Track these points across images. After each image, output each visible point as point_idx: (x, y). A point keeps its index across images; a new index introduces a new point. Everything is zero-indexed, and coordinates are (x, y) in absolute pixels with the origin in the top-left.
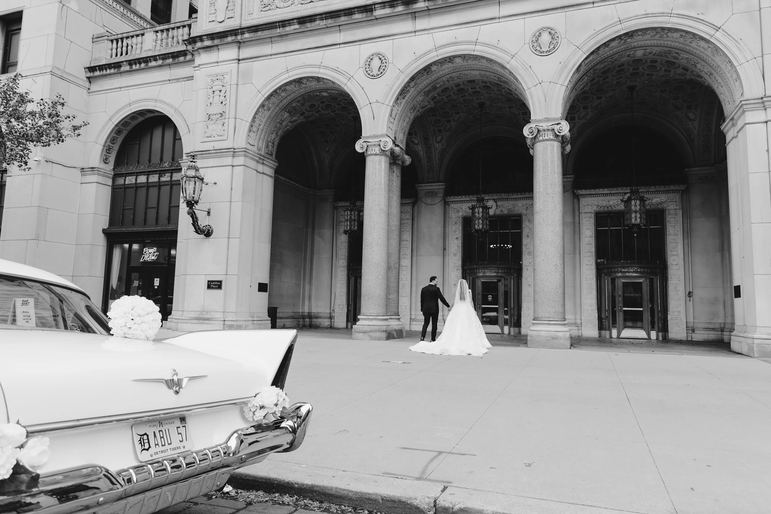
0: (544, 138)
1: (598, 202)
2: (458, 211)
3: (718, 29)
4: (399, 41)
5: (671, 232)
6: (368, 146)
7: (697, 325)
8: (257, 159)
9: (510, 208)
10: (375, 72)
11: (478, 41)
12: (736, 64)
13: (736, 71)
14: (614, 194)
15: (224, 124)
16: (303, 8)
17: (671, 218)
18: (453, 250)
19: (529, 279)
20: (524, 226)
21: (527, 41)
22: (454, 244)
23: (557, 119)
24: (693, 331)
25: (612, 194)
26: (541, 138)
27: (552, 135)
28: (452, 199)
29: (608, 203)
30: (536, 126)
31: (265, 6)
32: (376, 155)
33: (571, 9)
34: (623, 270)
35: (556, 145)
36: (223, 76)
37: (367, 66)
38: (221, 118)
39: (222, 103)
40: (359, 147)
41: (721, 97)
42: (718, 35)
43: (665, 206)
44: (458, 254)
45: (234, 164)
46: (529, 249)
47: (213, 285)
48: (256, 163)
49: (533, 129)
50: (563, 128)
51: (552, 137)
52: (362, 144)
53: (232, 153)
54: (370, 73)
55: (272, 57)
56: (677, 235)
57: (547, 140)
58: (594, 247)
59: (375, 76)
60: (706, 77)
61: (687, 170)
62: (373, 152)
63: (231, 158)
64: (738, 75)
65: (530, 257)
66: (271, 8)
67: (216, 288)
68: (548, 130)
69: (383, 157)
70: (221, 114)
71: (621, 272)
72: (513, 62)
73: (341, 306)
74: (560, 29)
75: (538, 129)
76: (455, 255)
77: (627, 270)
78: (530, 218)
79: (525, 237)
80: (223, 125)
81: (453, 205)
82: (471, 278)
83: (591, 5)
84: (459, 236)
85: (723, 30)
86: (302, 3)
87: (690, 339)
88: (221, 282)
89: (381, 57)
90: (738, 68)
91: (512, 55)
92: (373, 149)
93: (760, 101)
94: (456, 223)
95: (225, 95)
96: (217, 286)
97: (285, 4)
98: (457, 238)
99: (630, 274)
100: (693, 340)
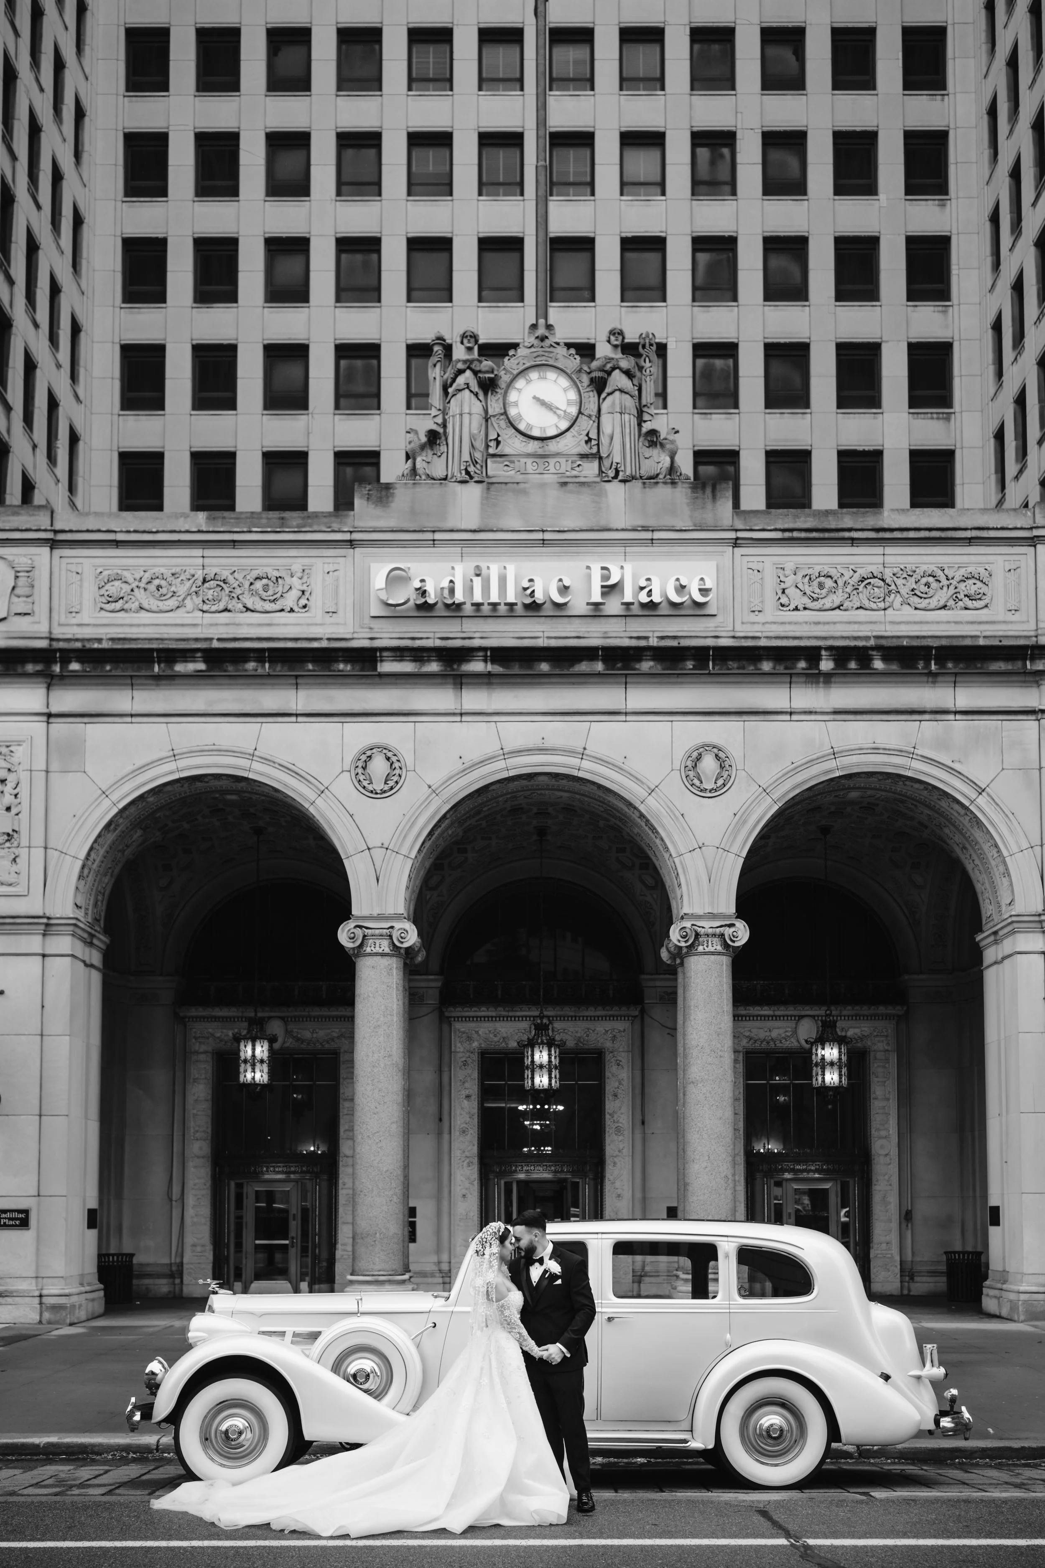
0: (707, 950)
1: (750, 1031)
2: (470, 1039)
3: (981, 791)
4: (426, 728)
5: (877, 1093)
6: (364, 936)
7: (918, 1268)
8: (85, 935)
9: (579, 1035)
10: (378, 786)
11: (586, 752)
12: (1005, 853)
13: (1004, 863)
14: (780, 1016)
15: (17, 860)
16: (205, 622)
17: (878, 1066)
18: (459, 1122)
19: (618, 1184)
20: (607, 1074)
21: (677, 765)
22: (462, 1108)
23: (729, 917)
24: (912, 1278)
25: (776, 1016)
26: (700, 949)
27: (719, 943)
28: (457, 1012)
29: (768, 1034)
30: (693, 925)
31: (110, 599)
32: (383, 955)
33: (753, 718)
34: (798, 1167)
35: (725, 961)
36: (8, 747)
37: (360, 771)
38: (8, 844)
39: (8, 809)
40: (344, 935)
41: (978, 887)
42: (981, 801)
43: (869, 1043)
44: (471, 1131)
45: (47, 952)
46: (618, 1122)
47: (5, 1218)
48: (82, 944)
49: (688, 930)
50: (740, 934)
51: (719, 948)
52: (352, 931)
53: (43, 927)
54: (366, 785)
55: (134, 719)
56: (888, 1099)
57: (712, 953)
58: (742, 1119)
59: (377, 793)
60: (958, 850)
61: (906, 977)
62: (377, 948)
63: (40, 937)
64: (1007, 869)
65: (621, 1138)
66: (126, 607)
67: (16, 1225)
68: (714, 935)
69: (394, 959)
70: (8, 835)
71: (793, 1171)
72: (651, 801)
73: (199, 1249)
74: (735, 752)
75: (696, 932)
76: (464, 1132)
77: (805, 1167)
78: (620, 1058)
79: (611, 1098)
80: (14, 860)
81: (457, 1025)
82: (502, 1182)
83: (787, 717)
84: (471, 1091)
85: (988, 795)
86: (205, 609)
87: (905, 1292)
88: (26, 1212)
89: (390, 754)
90: (1008, 860)
91: (649, 788)
92: (378, 942)
93: (1037, 918)
94: (465, 1064)
95: (15, 792)
96: (18, 1222)
97: (160, 604)
98: (468, 1097)
99: (811, 1175)
100: (912, 1293)
